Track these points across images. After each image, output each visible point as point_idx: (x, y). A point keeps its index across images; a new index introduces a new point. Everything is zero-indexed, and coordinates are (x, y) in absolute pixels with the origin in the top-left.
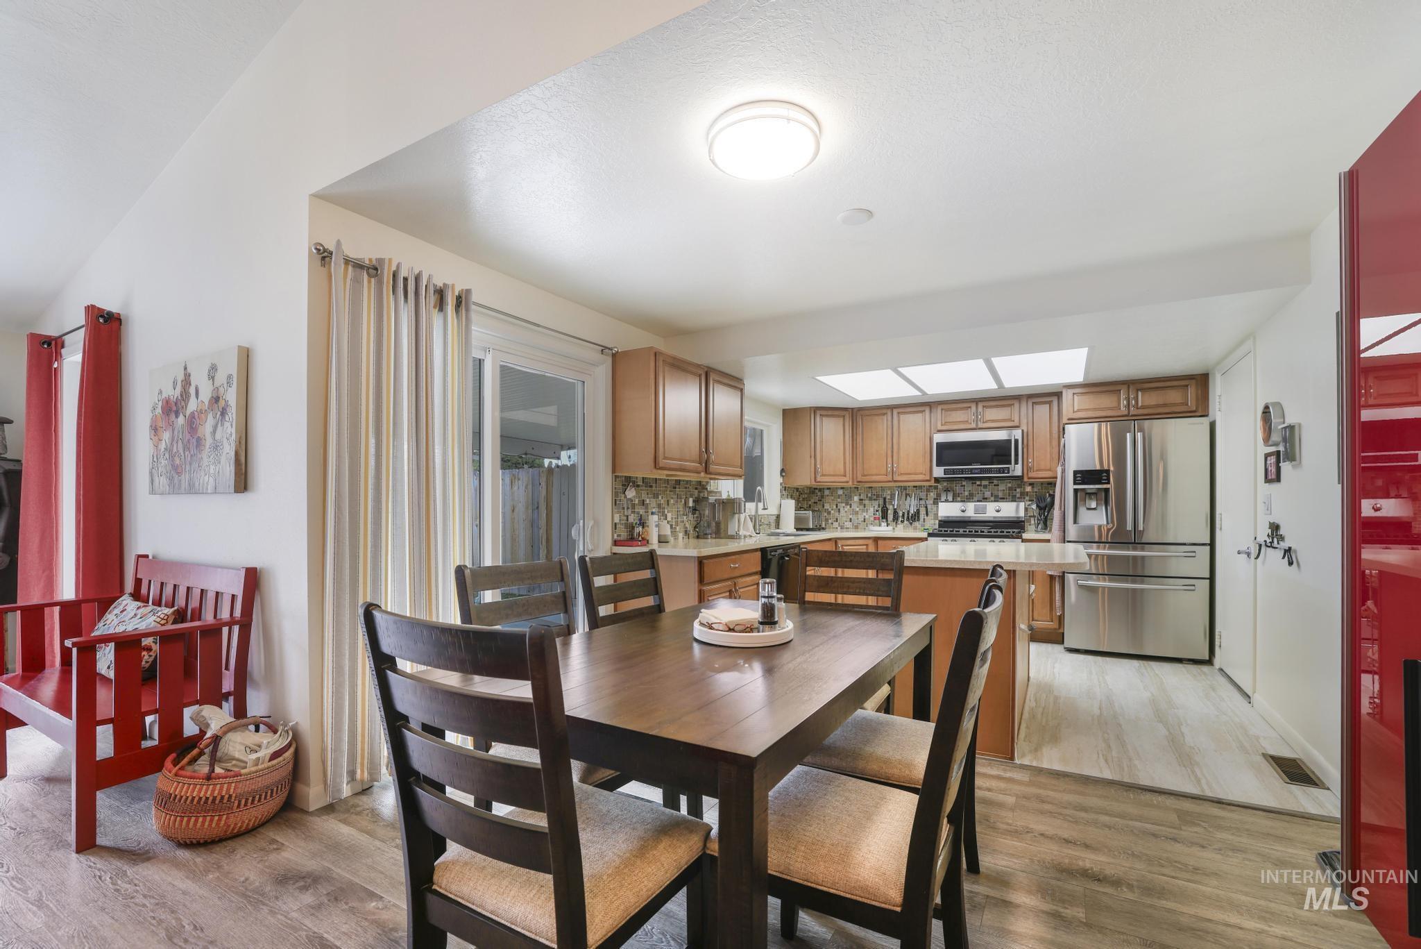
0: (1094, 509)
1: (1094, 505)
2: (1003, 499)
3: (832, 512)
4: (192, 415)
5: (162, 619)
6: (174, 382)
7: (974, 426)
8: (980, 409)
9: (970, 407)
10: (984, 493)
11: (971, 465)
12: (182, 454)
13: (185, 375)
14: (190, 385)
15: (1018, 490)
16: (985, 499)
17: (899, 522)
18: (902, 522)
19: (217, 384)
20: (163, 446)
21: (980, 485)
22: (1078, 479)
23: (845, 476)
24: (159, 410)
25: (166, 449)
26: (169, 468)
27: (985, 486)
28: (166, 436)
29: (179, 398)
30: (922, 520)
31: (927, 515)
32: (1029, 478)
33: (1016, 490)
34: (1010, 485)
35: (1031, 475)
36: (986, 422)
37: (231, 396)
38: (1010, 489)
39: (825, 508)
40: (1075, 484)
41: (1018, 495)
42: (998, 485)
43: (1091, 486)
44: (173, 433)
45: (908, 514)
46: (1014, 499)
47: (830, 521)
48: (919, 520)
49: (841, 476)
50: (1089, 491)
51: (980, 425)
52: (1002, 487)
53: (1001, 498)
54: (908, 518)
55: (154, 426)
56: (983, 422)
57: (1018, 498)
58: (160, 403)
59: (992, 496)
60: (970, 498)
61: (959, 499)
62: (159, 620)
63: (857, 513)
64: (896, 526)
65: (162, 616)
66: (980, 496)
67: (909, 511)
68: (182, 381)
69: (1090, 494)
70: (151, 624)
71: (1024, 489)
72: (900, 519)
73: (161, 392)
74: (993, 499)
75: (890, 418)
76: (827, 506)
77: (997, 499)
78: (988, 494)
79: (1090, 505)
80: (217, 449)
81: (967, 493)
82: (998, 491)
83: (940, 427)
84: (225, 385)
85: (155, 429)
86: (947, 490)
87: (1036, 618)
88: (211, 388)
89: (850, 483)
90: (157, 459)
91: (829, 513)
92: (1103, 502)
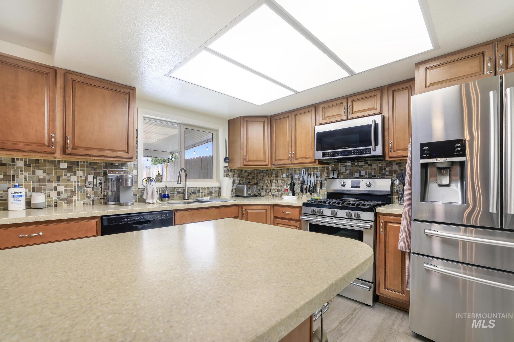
0: (448, 185)
1: (446, 180)
2: (375, 177)
3: (268, 185)
7: (345, 117)
8: (350, 103)
9: (342, 103)
10: (360, 172)
11: (341, 149)
15: (387, 169)
16: (361, 177)
17: (305, 193)
18: (306, 193)
21: (357, 166)
22: (426, 152)
23: (265, 161)
27: (361, 167)
30: (318, 191)
31: (321, 188)
32: (390, 158)
33: (385, 169)
34: (380, 165)
35: (392, 154)
36: (354, 113)
38: (381, 168)
39: (265, 182)
40: (422, 158)
41: (387, 173)
42: (371, 165)
43: (442, 160)
45: (309, 187)
46: (383, 176)
47: (267, 191)
48: (316, 192)
49: (263, 161)
50: (439, 166)
51: (350, 116)
52: (374, 166)
53: (373, 176)
54: (309, 190)
56: (352, 114)
57: (387, 175)
59: (366, 174)
60: (350, 175)
61: (342, 176)
63: (281, 186)
64: (303, 196)
66: (357, 175)
67: (310, 185)
69: (440, 169)
71: (392, 168)
72: (305, 191)
74: (367, 176)
75: (290, 119)
76: (266, 182)
77: (370, 176)
78: (363, 173)
79: (441, 181)
81: (348, 172)
82: (371, 169)
83: (321, 122)
86: (333, 170)
87: (388, 286)
89: (269, 166)
91: (267, 186)
92: (458, 178)
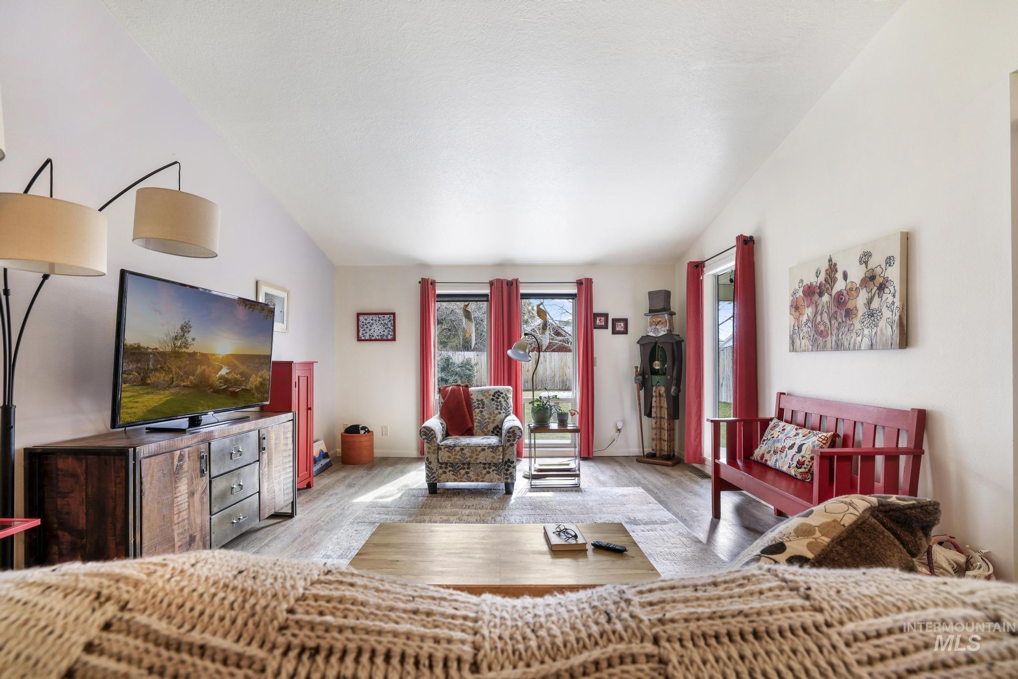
4: (840, 294)
5: (824, 440)
6: (817, 272)
12: (828, 322)
13: (830, 266)
14: (837, 271)
19: (869, 267)
20: (804, 318)
24: (800, 293)
25: (808, 320)
26: (812, 333)
28: (809, 311)
29: (824, 282)
37: (894, 274)
44: (817, 308)
55: (795, 304)
58: (802, 289)
62: (821, 440)
65: (823, 437)
68: (826, 270)
70: (815, 441)
73: (802, 281)
80: (873, 316)
84: (884, 266)
85: (796, 307)
88: (865, 270)
90: (798, 328)
